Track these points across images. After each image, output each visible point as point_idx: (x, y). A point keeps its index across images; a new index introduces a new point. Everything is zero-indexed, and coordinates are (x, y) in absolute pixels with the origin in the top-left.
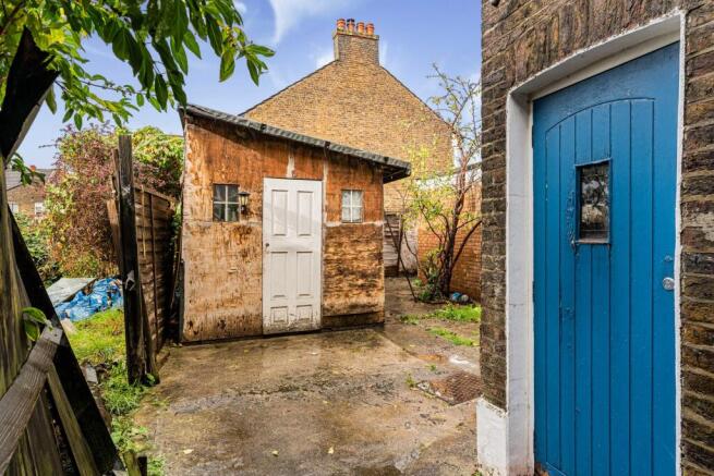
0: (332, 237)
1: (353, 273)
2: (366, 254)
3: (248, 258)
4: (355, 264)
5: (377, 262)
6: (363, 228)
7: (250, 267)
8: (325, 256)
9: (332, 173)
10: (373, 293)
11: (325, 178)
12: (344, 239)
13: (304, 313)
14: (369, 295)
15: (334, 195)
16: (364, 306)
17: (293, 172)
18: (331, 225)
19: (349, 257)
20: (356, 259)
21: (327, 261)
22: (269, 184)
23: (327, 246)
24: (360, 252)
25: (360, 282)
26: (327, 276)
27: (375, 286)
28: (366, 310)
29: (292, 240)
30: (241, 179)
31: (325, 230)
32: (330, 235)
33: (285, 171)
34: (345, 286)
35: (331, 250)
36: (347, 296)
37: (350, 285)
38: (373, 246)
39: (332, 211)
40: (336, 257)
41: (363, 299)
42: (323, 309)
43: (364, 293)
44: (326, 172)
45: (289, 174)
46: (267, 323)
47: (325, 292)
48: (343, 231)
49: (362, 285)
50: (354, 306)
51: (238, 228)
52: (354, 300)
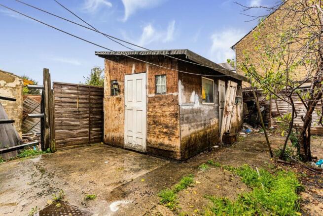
0: (151, 103)
1: (161, 125)
2: (168, 113)
3: (120, 112)
4: (162, 119)
5: (175, 119)
6: (167, 98)
7: (121, 115)
8: (148, 113)
9: (151, 67)
10: (173, 139)
11: (147, 71)
12: (157, 104)
13: (139, 142)
14: (170, 140)
15: (151, 79)
16: (167, 146)
17: (135, 71)
18: (150, 96)
19: (158, 114)
20: (163, 116)
21: (149, 116)
23: (149, 108)
24: (164, 111)
25: (165, 130)
26: (149, 124)
27: (174, 134)
28: (168, 149)
29: (135, 105)
30: (118, 77)
31: (148, 99)
32: (150, 101)
33: (131, 71)
34: (157, 130)
35: (151, 110)
36: (158, 137)
37: (159, 131)
38: (172, 108)
39: (152, 88)
40: (152, 114)
41: (166, 141)
42: (147, 142)
43: (167, 137)
44: (147, 68)
47: (148, 133)
48: (156, 99)
49: (166, 133)
50: (161, 144)
51: (117, 98)
52: (161, 141)
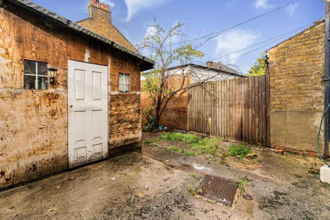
0: (114, 101)
1: (126, 122)
2: (132, 110)
3: (56, 116)
4: (127, 116)
5: (138, 114)
6: (131, 96)
7: (59, 122)
8: (110, 112)
9: (114, 63)
10: (136, 132)
11: (109, 65)
12: (121, 102)
13: (98, 149)
14: (134, 133)
15: (115, 75)
16: (132, 140)
17: (89, 59)
18: (113, 93)
19: (123, 112)
20: (127, 113)
21: (111, 115)
22: (72, 65)
23: (111, 106)
24: (130, 109)
25: (130, 126)
26: (111, 124)
27: (137, 128)
28: (133, 141)
29: (89, 103)
30: (49, 58)
31: (109, 96)
32: (113, 99)
33: (83, 57)
34: (121, 129)
35: (114, 108)
36: (123, 135)
37: (124, 129)
38: (136, 105)
39: (114, 85)
40: (116, 113)
41: (131, 136)
42: (109, 144)
43: (132, 132)
44: (110, 62)
45: (86, 60)
46: (72, 160)
47: (110, 134)
48: (120, 97)
49: (131, 128)
50: (127, 140)
51: (48, 95)
52: (126, 137)
